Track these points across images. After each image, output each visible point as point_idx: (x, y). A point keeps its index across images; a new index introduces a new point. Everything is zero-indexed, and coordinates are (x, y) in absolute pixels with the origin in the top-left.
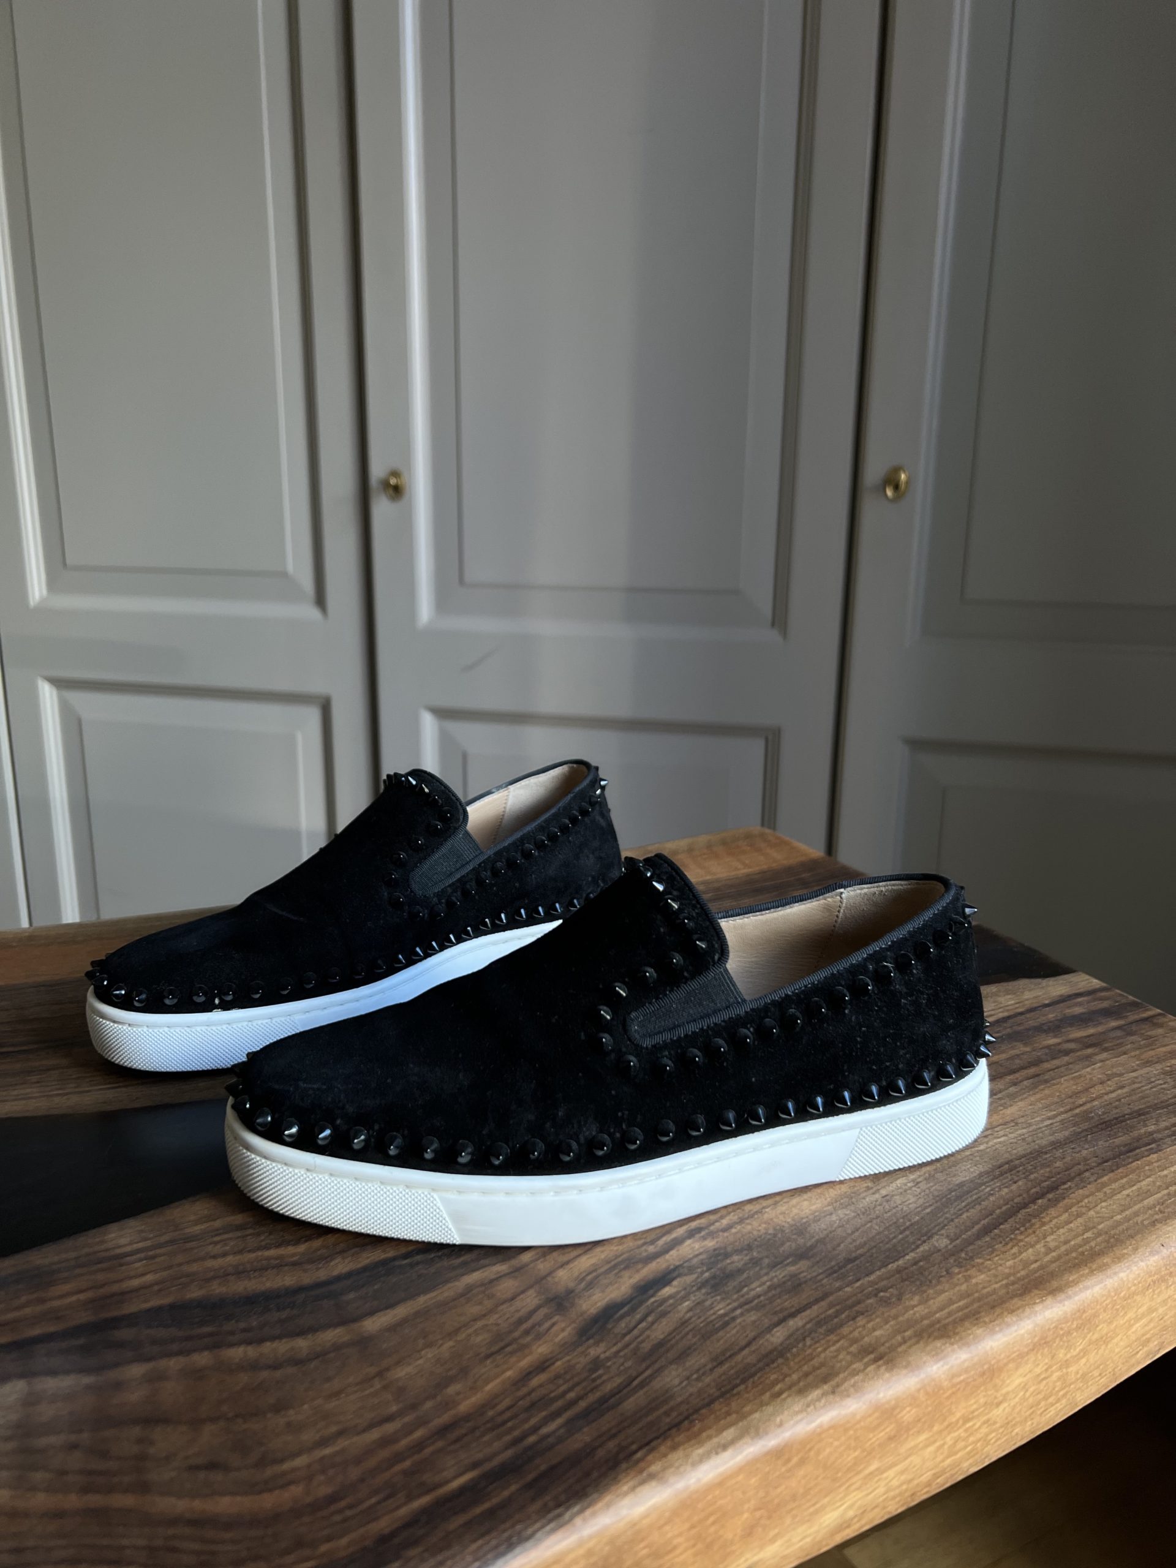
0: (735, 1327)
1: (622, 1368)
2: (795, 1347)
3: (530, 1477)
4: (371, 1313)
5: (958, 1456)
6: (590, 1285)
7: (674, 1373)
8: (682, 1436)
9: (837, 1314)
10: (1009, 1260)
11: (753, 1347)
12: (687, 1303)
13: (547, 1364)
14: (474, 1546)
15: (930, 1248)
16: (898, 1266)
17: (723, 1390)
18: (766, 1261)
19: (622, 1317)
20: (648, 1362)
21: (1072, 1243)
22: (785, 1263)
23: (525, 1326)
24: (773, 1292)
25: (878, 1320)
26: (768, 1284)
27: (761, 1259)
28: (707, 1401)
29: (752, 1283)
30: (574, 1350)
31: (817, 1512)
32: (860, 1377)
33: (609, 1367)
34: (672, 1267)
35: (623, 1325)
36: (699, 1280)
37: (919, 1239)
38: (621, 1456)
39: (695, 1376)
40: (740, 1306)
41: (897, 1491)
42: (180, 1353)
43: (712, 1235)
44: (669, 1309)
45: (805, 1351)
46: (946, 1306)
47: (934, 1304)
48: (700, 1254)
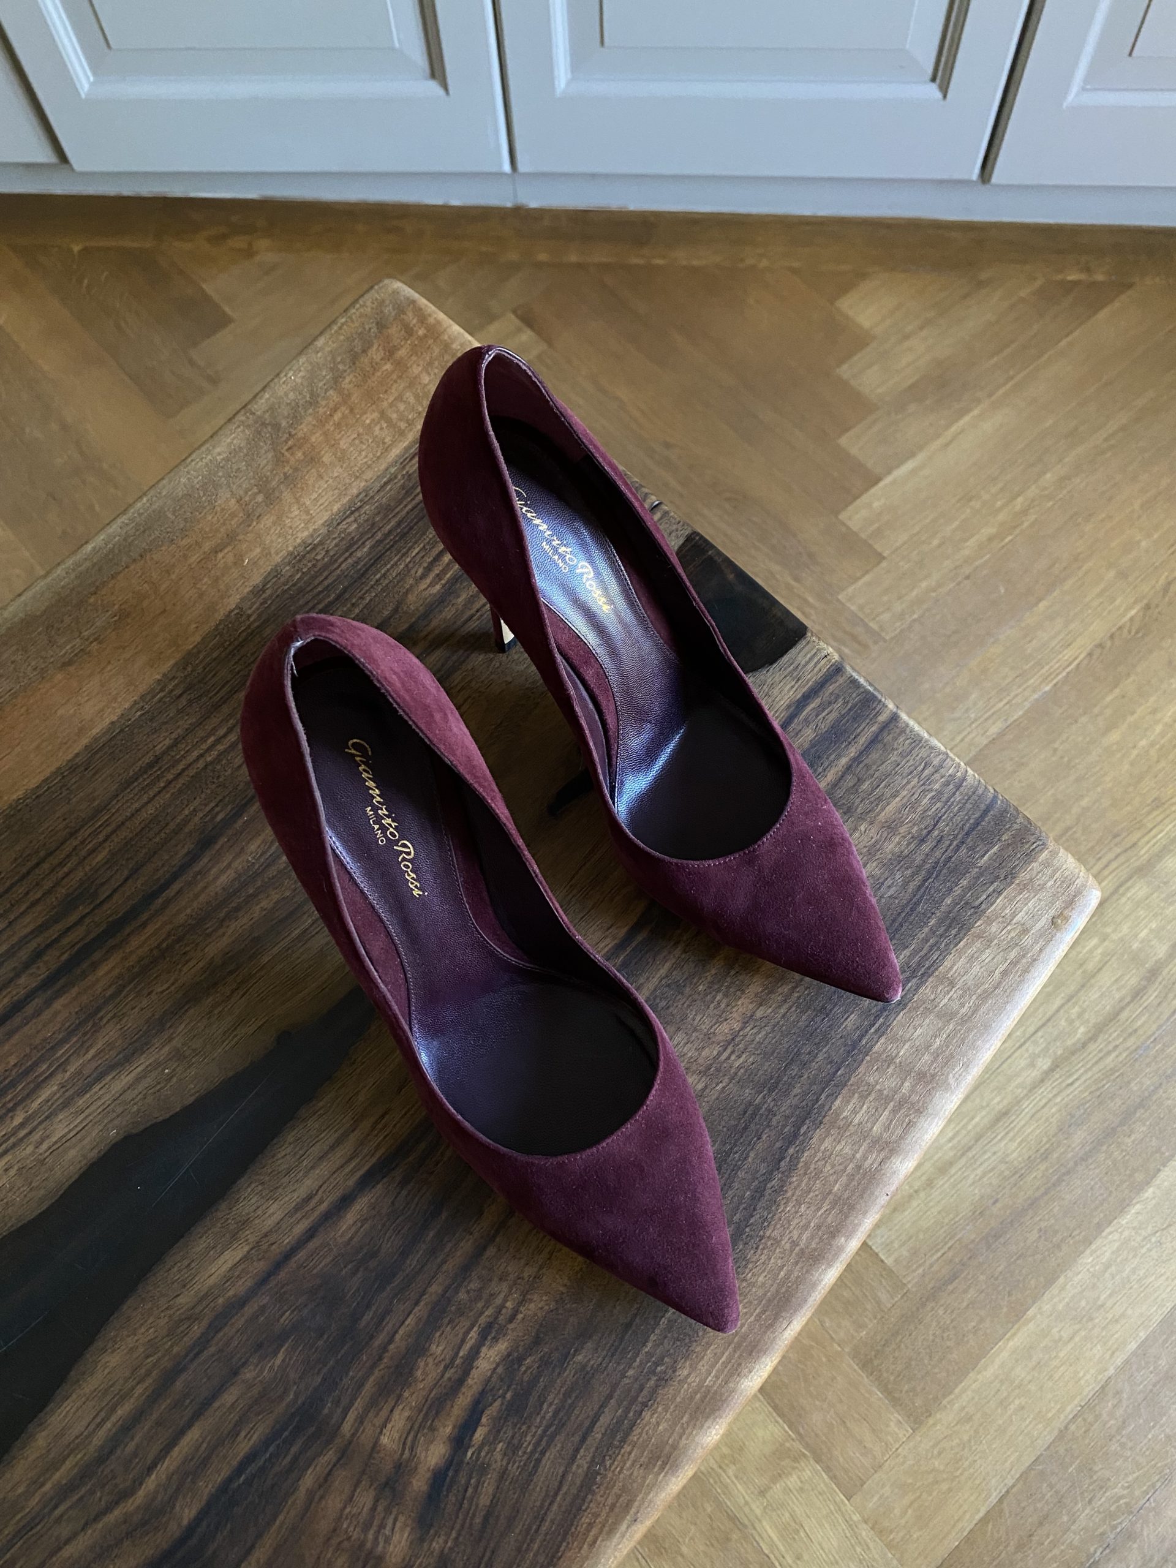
0: (544, 1467)
1: (465, 1558)
2: (597, 1473)
9: (625, 1415)
10: (759, 1276)
11: (565, 1489)
12: (501, 1444)
18: (555, 1359)
19: (450, 1486)
20: (484, 1542)
21: (812, 1224)
23: (372, 1532)
24: (569, 1401)
25: (660, 1409)
26: (563, 1390)
27: (550, 1355)
29: (548, 1394)
30: (421, 1549)
32: (654, 1488)
33: (454, 1561)
35: (454, 1499)
36: (504, 1407)
39: (525, 1545)
40: (545, 1432)
43: (502, 1332)
44: (486, 1461)
45: (605, 1476)
46: (713, 1366)
47: (703, 1367)
48: (498, 1365)
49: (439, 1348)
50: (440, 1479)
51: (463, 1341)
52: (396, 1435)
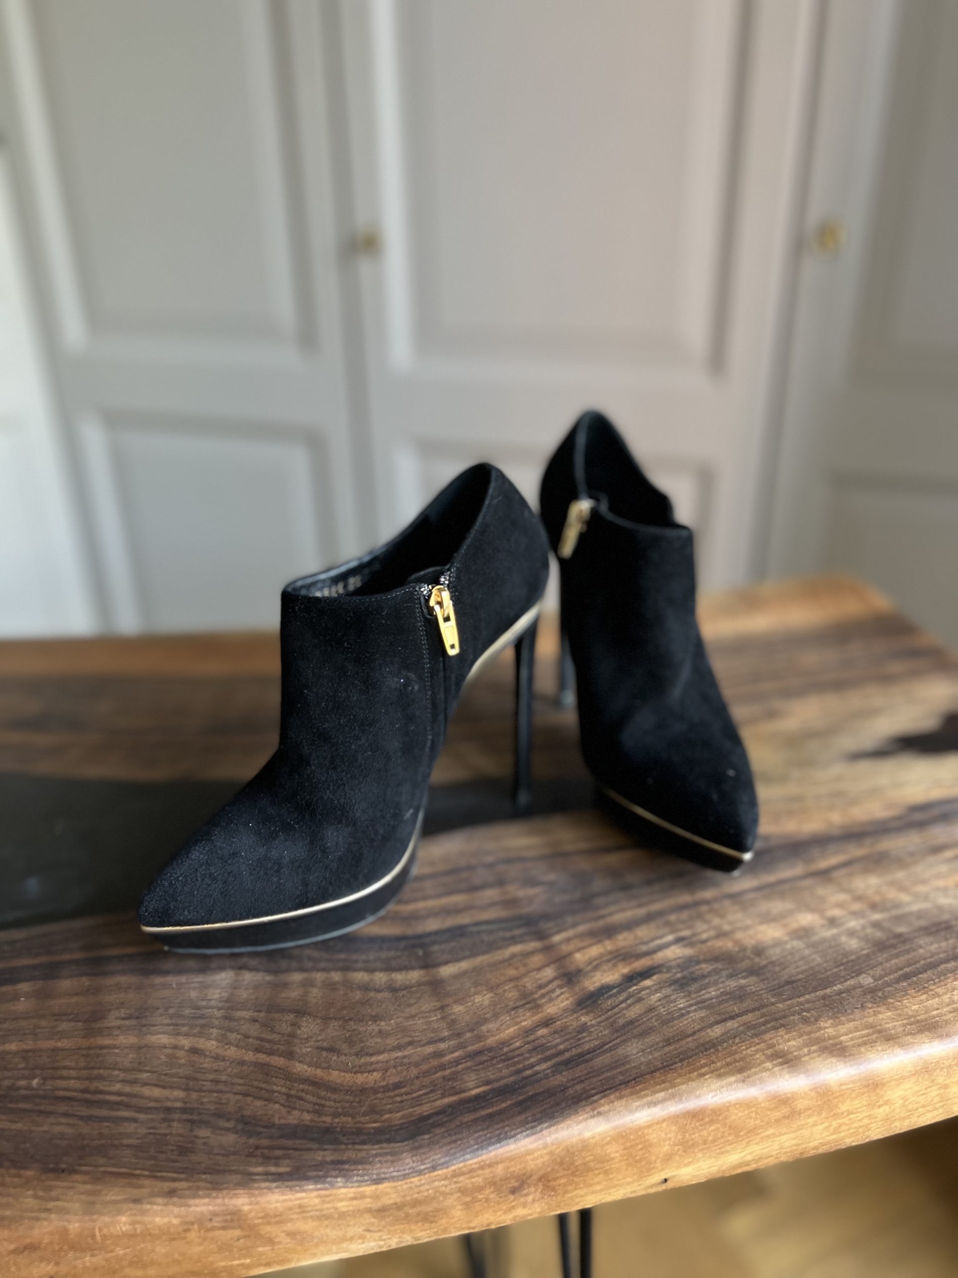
0: (687, 1019)
1: (600, 1034)
2: (726, 1042)
3: (520, 1098)
4: (446, 963)
5: (843, 1134)
6: (596, 968)
7: (635, 1045)
8: (628, 1091)
9: (764, 1024)
10: (915, 1005)
11: (696, 1037)
12: (659, 995)
13: (551, 1022)
14: (477, 1135)
15: (855, 983)
16: (825, 994)
17: (665, 1064)
18: (724, 973)
19: (610, 997)
20: (619, 1034)
22: (740, 976)
23: (542, 991)
24: (724, 997)
25: (794, 1033)
26: (722, 990)
27: (721, 970)
28: (652, 1069)
29: (709, 987)
30: (571, 1015)
31: (722, 1153)
32: (768, 1072)
33: (592, 1032)
34: (656, 965)
35: (609, 1003)
36: (672, 978)
37: (849, 975)
38: (584, 1096)
39: (648, 1050)
40: (696, 1004)
41: (788, 1150)
42: (324, 970)
43: (691, 945)
44: (644, 997)
45: (732, 1047)
46: (851, 1032)
47: (842, 1029)
48: (679, 958)
49: (642, 932)
50: (604, 990)
51: (661, 937)
52: (587, 957)
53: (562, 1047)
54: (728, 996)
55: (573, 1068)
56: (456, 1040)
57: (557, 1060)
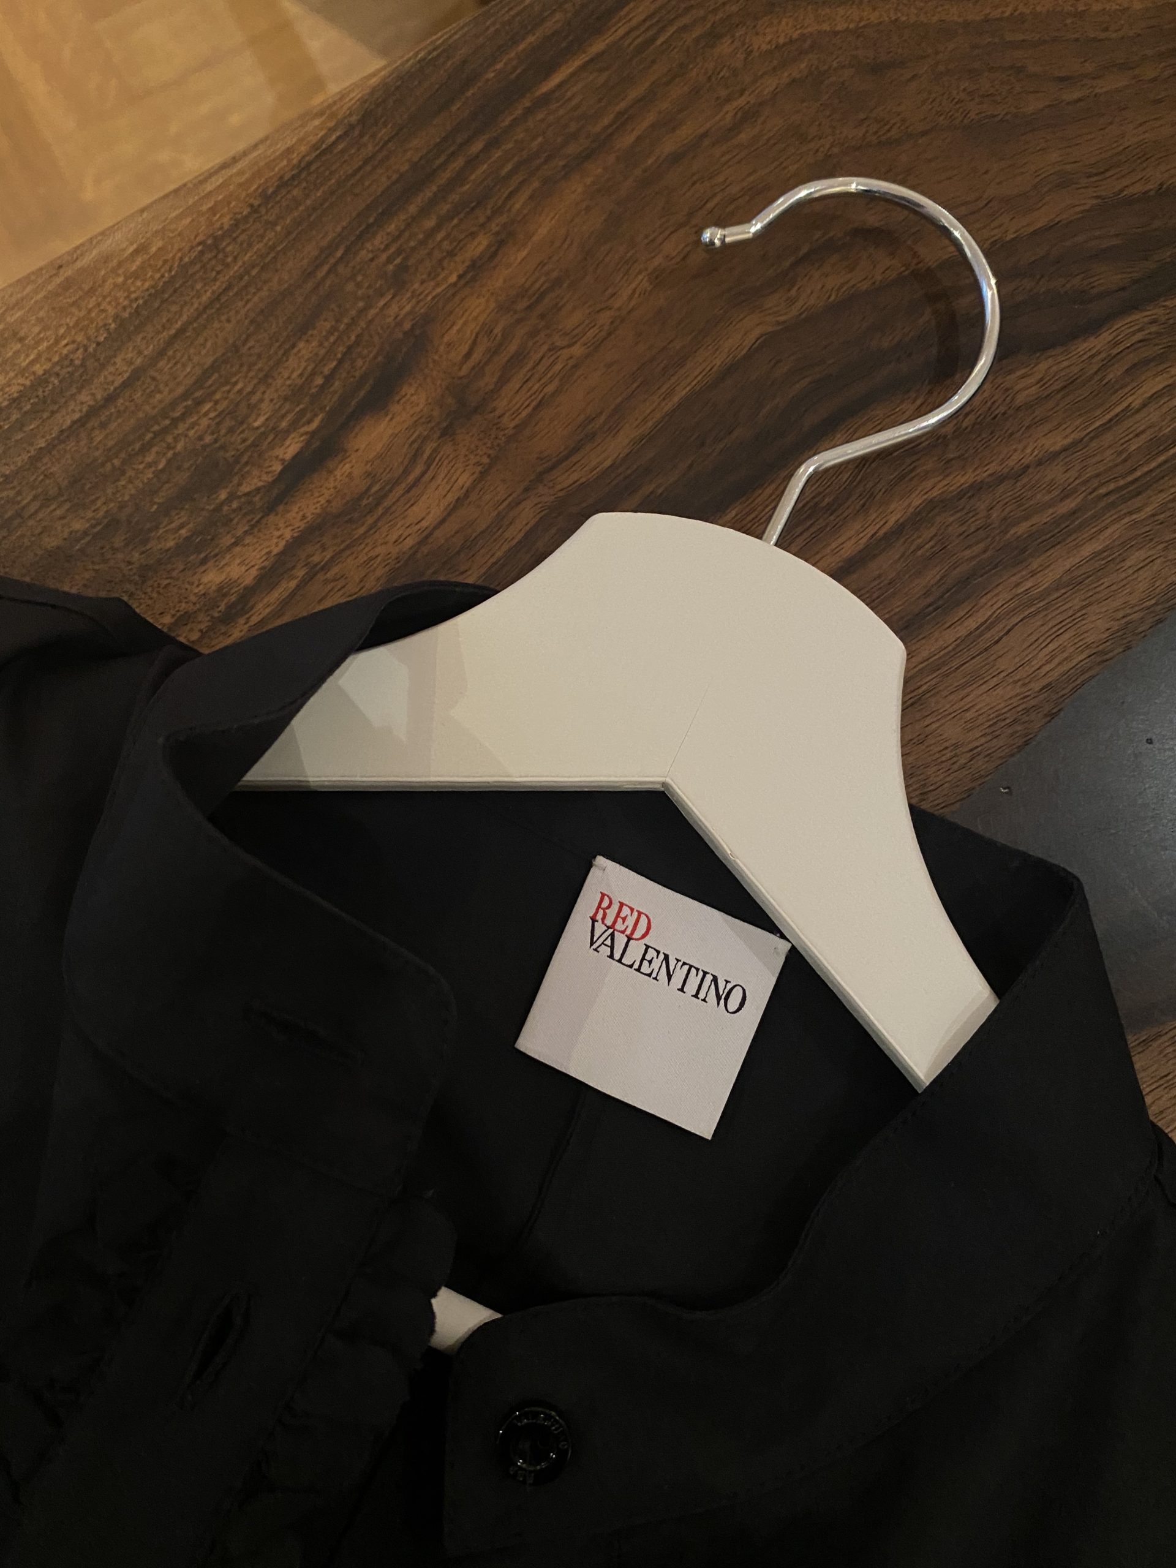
34: (281, 508)
53: (430, 223)
54: (109, 466)
55: (394, 183)
56: (645, 171)
57: (429, 193)
